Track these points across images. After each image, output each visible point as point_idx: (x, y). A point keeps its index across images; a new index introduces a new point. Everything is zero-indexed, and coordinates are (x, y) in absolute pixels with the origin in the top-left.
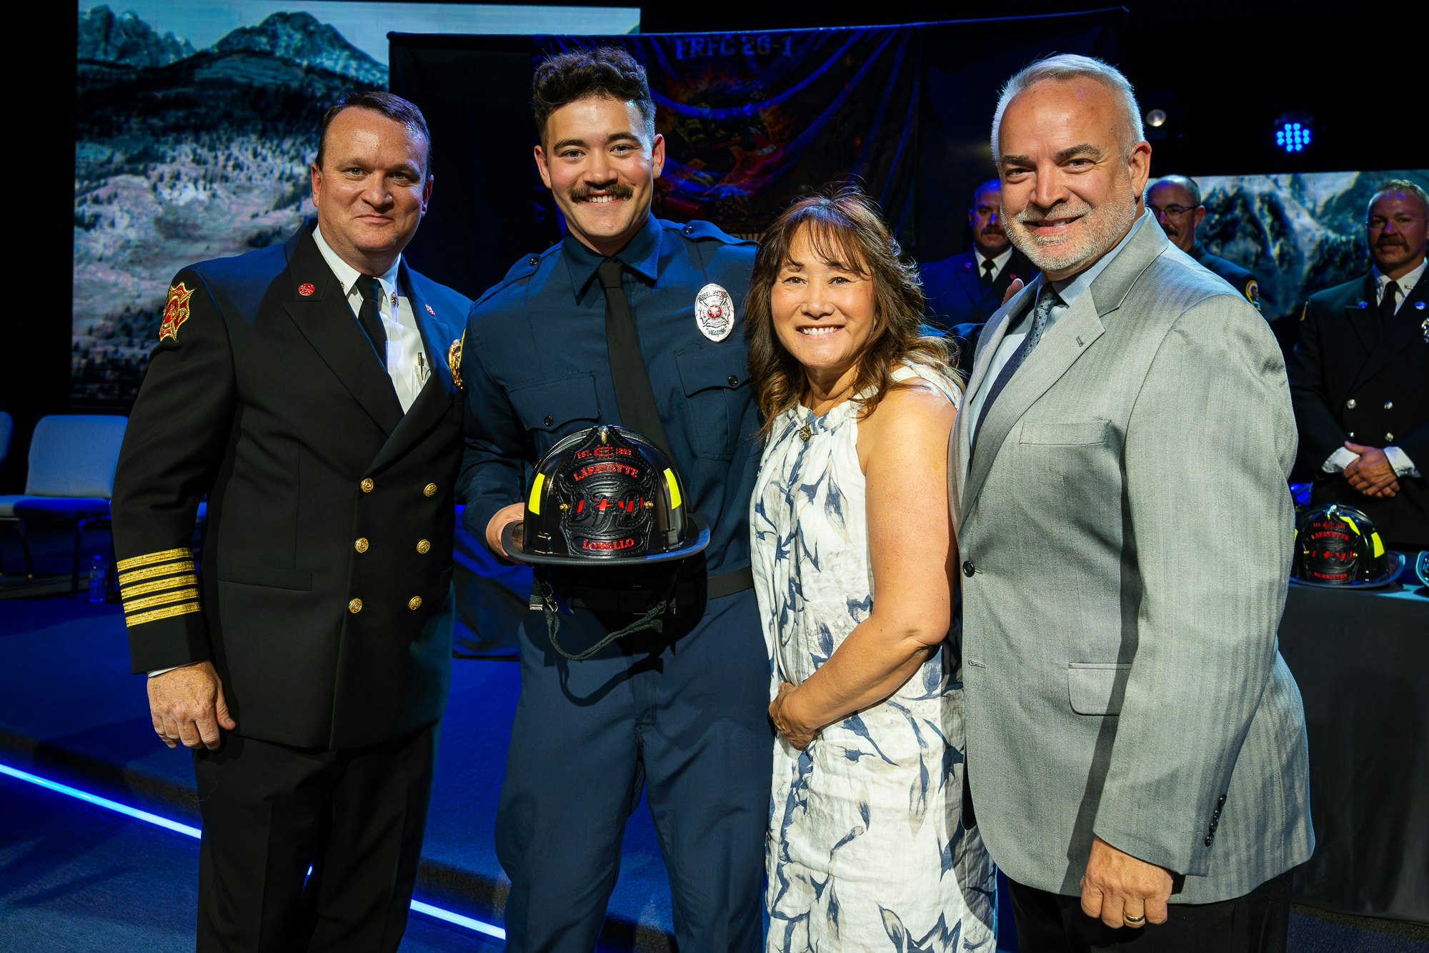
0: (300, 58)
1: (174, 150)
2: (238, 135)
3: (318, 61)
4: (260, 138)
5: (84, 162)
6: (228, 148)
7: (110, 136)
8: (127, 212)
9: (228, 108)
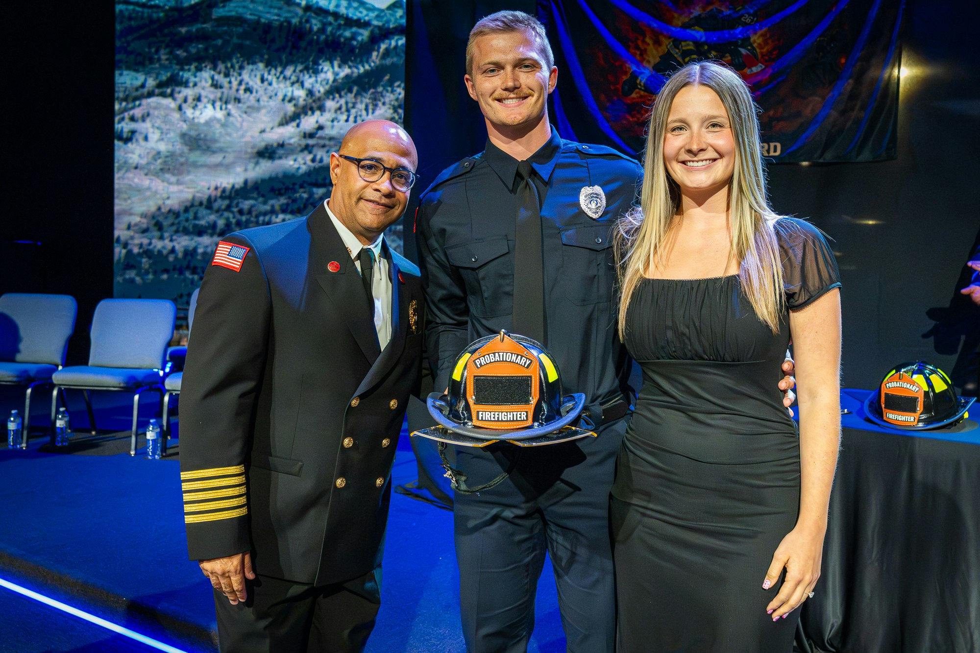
1: (195, 76)
2: (248, 64)
4: (267, 66)
5: (122, 87)
6: (240, 74)
7: (143, 65)
8: (158, 128)
9: (239, 41)
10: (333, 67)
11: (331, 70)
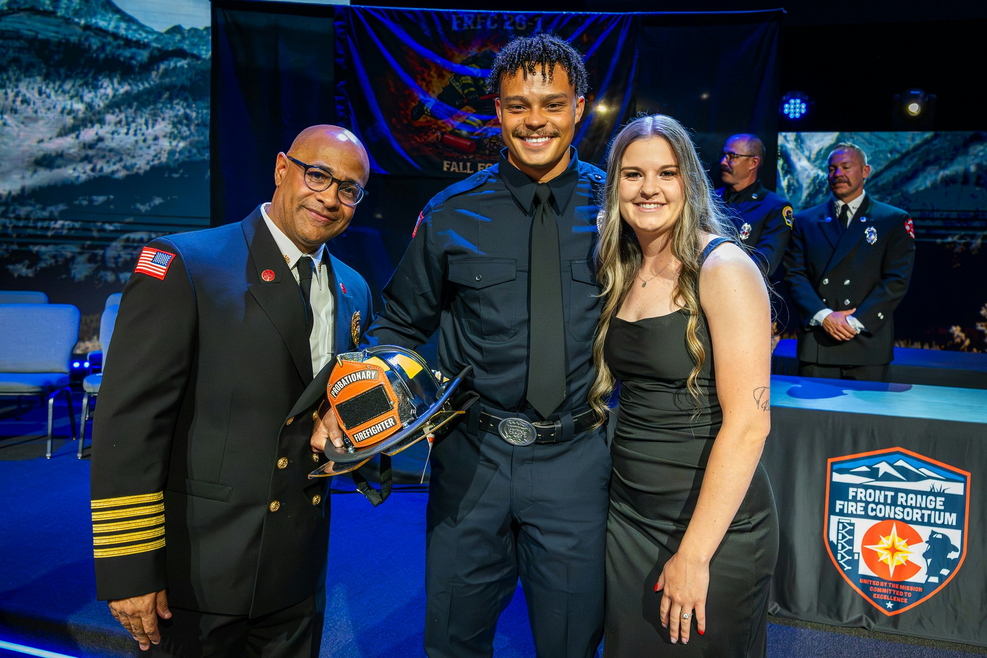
0: (78, 18)
3: (94, 21)
4: (45, 80)
6: (17, 87)
9: (17, 55)
10: (113, 84)
11: (111, 86)
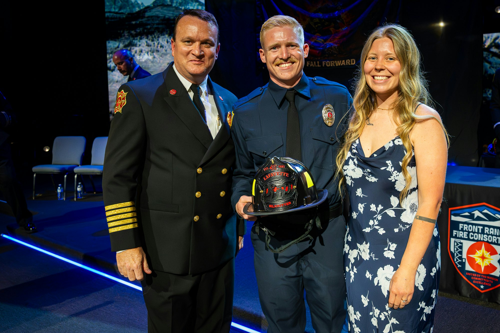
0: (181, 6)
1: (140, 42)
2: (161, 35)
3: (188, 7)
4: (169, 36)
5: (110, 48)
6: (158, 40)
7: (118, 39)
9: (157, 26)
